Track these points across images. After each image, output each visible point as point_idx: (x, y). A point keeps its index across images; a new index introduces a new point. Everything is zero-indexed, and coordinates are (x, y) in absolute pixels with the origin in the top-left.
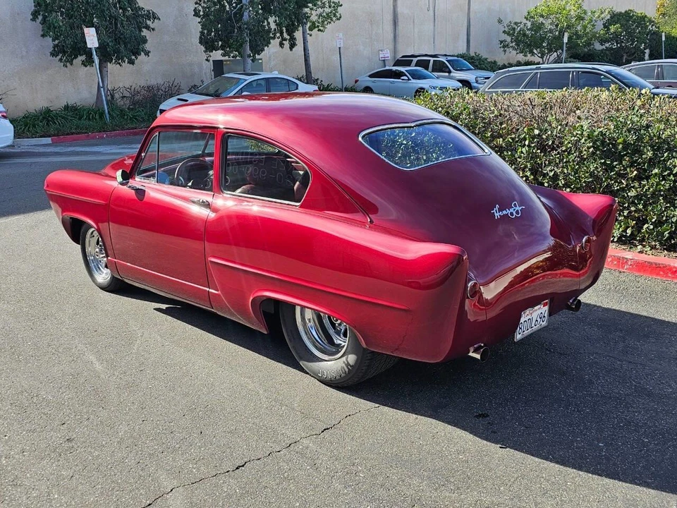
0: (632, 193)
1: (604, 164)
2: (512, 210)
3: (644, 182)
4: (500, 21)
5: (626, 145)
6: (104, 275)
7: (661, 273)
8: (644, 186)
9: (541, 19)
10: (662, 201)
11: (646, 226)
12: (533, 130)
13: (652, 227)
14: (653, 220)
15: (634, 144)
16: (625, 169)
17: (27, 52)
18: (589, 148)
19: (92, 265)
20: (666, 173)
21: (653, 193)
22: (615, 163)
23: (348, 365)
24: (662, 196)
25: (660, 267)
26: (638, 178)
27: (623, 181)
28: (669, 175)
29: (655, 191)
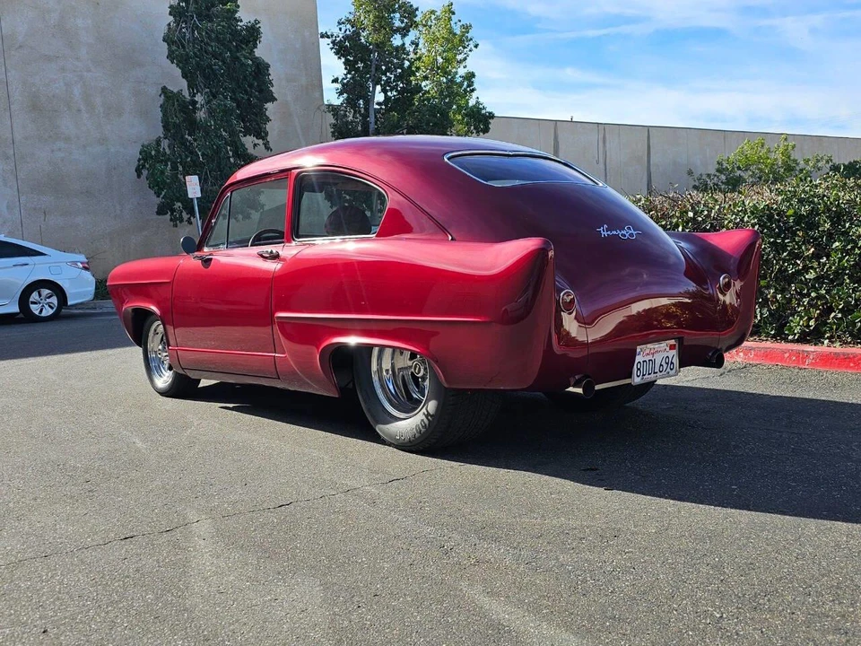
0: (811, 275)
1: (775, 242)
2: (624, 232)
3: (824, 260)
4: (690, 173)
5: (799, 218)
6: (165, 378)
7: (852, 365)
8: (825, 264)
9: (739, 172)
10: (848, 281)
11: (833, 314)
12: (687, 213)
13: (840, 315)
14: (840, 307)
15: (808, 216)
16: (800, 247)
17: (121, 211)
18: (753, 226)
19: (153, 365)
20: (849, 247)
21: (836, 272)
22: (786, 241)
23: (427, 415)
24: (846, 274)
25: (849, 358)
26: (816, 256)
27: (799, 262)
28: (853, 248)
29: (838, 268)
